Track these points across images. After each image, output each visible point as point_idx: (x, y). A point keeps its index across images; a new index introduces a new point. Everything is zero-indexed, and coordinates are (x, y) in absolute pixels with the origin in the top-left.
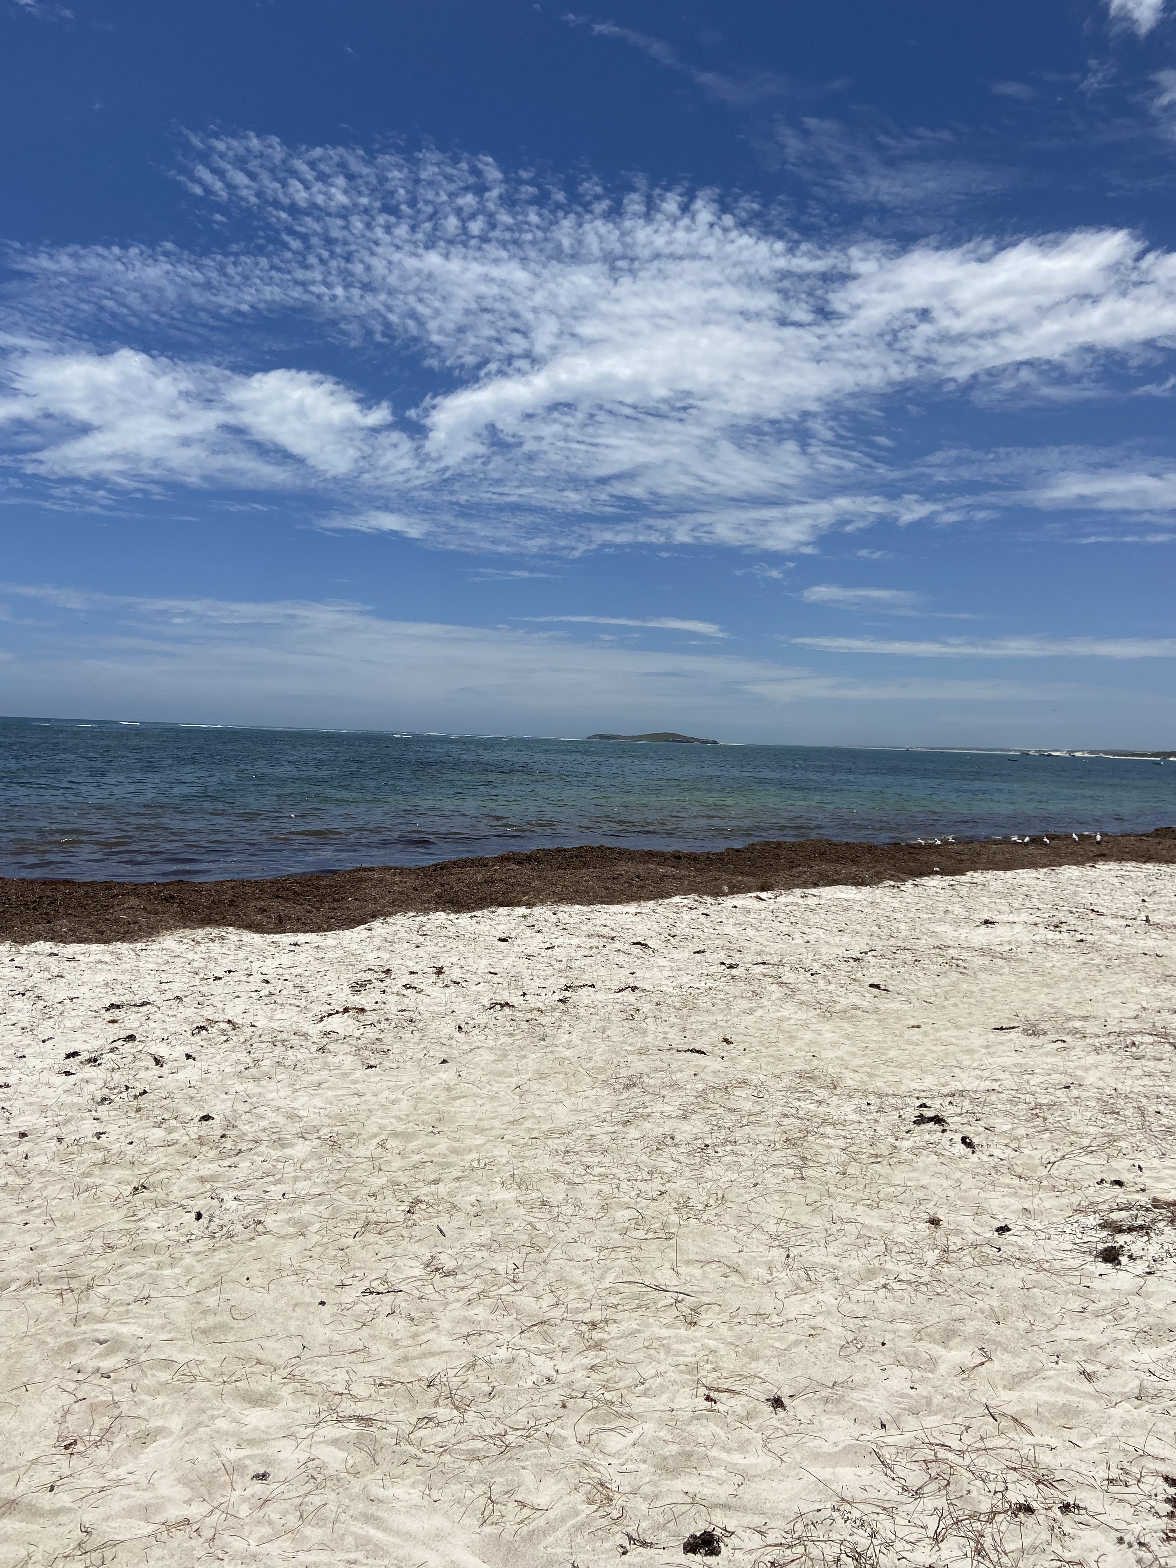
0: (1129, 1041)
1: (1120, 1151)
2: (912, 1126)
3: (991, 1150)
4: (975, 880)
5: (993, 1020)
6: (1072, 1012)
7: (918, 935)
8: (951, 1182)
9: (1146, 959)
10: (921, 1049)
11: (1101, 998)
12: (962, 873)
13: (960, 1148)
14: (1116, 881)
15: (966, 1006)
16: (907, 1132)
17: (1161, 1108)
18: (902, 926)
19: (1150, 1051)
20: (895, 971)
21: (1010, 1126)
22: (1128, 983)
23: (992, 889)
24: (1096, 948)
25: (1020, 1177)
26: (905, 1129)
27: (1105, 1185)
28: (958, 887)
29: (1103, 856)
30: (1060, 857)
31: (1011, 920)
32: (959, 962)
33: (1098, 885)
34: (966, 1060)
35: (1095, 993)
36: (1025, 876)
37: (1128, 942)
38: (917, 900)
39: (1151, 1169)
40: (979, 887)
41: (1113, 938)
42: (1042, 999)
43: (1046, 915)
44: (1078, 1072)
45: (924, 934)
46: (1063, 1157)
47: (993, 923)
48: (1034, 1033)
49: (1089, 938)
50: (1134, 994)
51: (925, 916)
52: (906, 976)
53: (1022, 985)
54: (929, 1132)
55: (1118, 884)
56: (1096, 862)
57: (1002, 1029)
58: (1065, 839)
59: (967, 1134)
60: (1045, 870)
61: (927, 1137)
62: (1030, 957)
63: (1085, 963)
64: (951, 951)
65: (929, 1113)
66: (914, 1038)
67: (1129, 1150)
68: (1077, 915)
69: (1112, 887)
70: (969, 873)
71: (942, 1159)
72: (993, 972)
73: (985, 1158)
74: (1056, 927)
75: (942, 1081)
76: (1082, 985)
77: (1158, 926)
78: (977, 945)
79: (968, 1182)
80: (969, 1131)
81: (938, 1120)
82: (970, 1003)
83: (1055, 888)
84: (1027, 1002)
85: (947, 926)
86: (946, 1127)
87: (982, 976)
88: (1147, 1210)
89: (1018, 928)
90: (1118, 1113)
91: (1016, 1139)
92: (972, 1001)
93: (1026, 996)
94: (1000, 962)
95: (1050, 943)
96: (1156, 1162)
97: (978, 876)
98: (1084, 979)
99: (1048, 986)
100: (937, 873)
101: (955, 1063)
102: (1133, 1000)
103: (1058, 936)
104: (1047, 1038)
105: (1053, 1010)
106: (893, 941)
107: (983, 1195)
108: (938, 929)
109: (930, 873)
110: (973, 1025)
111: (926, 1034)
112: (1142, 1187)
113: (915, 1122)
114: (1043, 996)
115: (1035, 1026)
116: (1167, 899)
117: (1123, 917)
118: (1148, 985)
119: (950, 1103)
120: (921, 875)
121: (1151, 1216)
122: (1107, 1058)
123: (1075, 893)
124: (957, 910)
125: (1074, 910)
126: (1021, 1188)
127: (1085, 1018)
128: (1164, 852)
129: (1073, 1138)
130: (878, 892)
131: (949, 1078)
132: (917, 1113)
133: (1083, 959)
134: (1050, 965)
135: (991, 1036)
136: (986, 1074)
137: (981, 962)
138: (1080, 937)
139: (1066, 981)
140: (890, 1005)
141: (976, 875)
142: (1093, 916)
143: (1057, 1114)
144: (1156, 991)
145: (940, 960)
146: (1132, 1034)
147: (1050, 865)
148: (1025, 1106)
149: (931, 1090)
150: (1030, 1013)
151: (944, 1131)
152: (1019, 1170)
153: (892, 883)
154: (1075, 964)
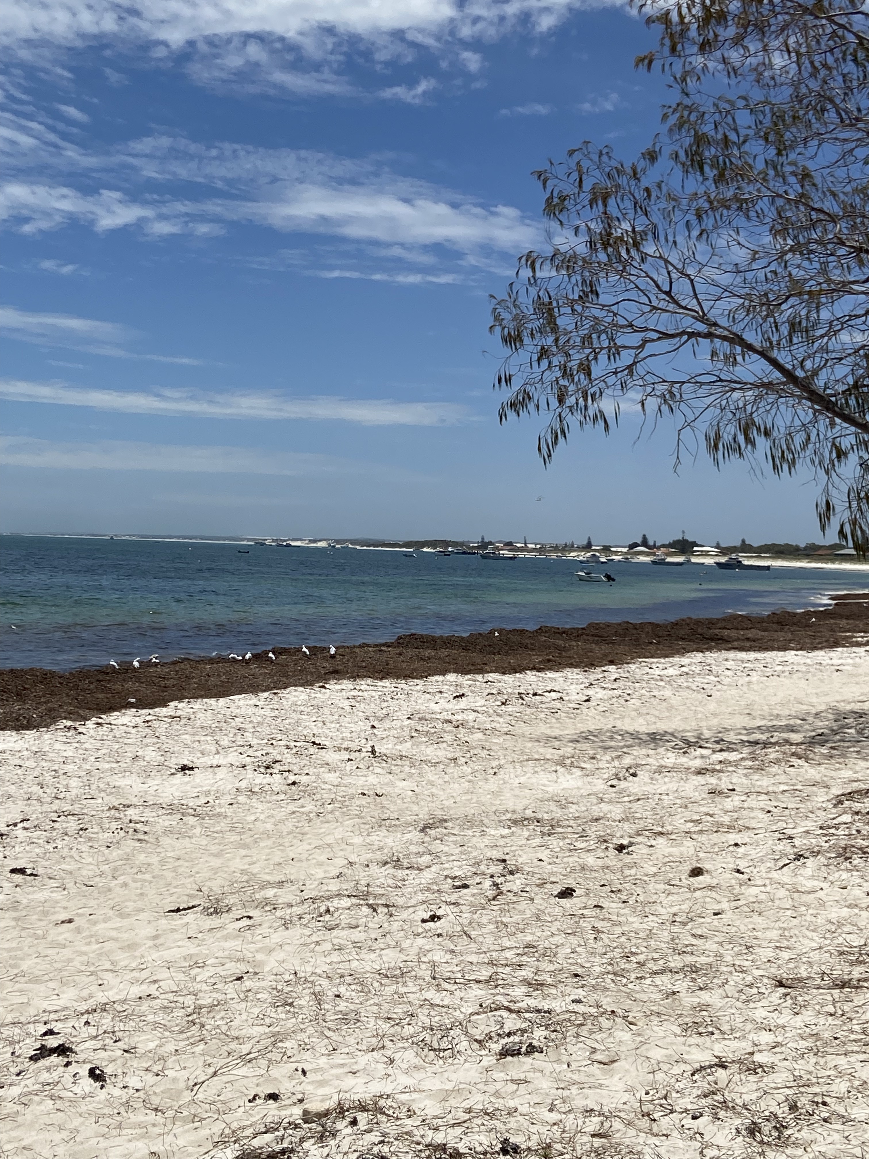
0: (323, 909)
1: (284, 1053)
2: (27, 1064)
3: (127, 1079)
4: (179, 713)
5: (170, 899)
6: (268, 878)
7: (93, 792)
8: (65, 1134)
9: (364, 801)
10: (67, 953)
11: (305, 855)
12: (164, 704)
13: (87, 1084)
14: (346, 704)
15: (138, 885)
16: (18, 1075)
17: (342, 989)
18: (74, 783)
19: (345, 918)
20: (50, 847)
21: (157, 1042)
22: (339, 833)
23: (198, 723)
24: (309, 792)
25: (156, 1110)
26: (16, 1070)
27: (258, 1101)
28: (155, 724)
29: (337, 674)
30: (287, 677)
31: (215, 763)
32: (138, 826)
33: (326, 710)
34: (123, 959)
35: (299, 850)
36: (242, 703)
37: (347, 780)
38: (98, 744)
39: (315, 1071)
40: (183, 722)
41: (332, 777)
42: (238, 864)
43: (259, 754)
44: (260, 957)
45: (101, 791)
46: (215, 1074)
47: (191, 769)
48: (216, 912)
49: (304, 779)
50: (344, 846)
51: (107, 766)
52: (65, 852)
53: (214, 849)
54: (48, 1069)
55: (348, 708)
56: (327, 681)
57: (178, 910)
58: (294, 654)
59: (98, 1063)
60: (266, 694)
61: (45, 1076)
62: (229, 811)
63: (294, 813)
64: (130, 812)
65: (52, 1042)
66: (61, 938)
67: (295, 1051)
68: (294, 751)
69: (341, 712)
70: (172, 704)
71: (59, 1104)
72: (181, 835)
73: (117, 1092)
74: (268, 767)
75: (85, 993)
76: (286, 841)
77: (384, 758)
78: (165, 800)
79: (89, 1129)
80: (100, 1059)
81: (62, 1050)
82: (145, 881)
83: (275, 718)
84: (215, 871)
85: (134, 776)
86: (72, 1058)
87: (166, 841)
88: (297, 1126)
89: (222, 773)
90: (291, 1004)
91: (162, 1058)
92: (148, 877)
93: (216, 862)
94: (191, 820)
95: (256, 789)
96: (323, 1061)
97: (183, 707)
98: (289, 833)
99: (246, 846)
100: (131, 706)
101: (108, 966)
102: (341, 853)
103: (268, 779)
104: (231, 915)
105: (246, 878)
106: (56, 805)
107: (104, 1143)
108: (122, 782)
109: (120, 705)
110: (143, 910)
111: (78, 930)
112: (300, 1096)
113: (31, 1058)
114: (238, 860)
115: (218, 901)
116: (399, 723)
117: (346, 749)
118: (361, 834)
119: (87, 1023)
120: (110, 709)
121: (299, 1133)
122: (296, 933)
123: (298, 722)
124: (151, 755)
125: (292, 744)
126: (154, 1125)
127: (281, 884)
128: (404, 665)
129: (234, 1045)
130: (46, 736)
131: (94, 988)
132: (38, 1045)
133: (292, 807)
134: (253, 818)
135: (163, 923)
136: (145, 974)
137: (167, 823)
138: (292, 778)
139: (269, 837)
140: (35, 896)
141: (181, 705)
142: (313, 750)
143: (218, 1017)
144: (368, 840)
145: (114, 825)
146: (329, 898)
147: (275, 688)
148: (181, 1013)
149: (66, 1008)
150: (216, 886)
151: (68, 1064)
152: (156, 1101)
153: (69, 723)
154: (280, 814)
